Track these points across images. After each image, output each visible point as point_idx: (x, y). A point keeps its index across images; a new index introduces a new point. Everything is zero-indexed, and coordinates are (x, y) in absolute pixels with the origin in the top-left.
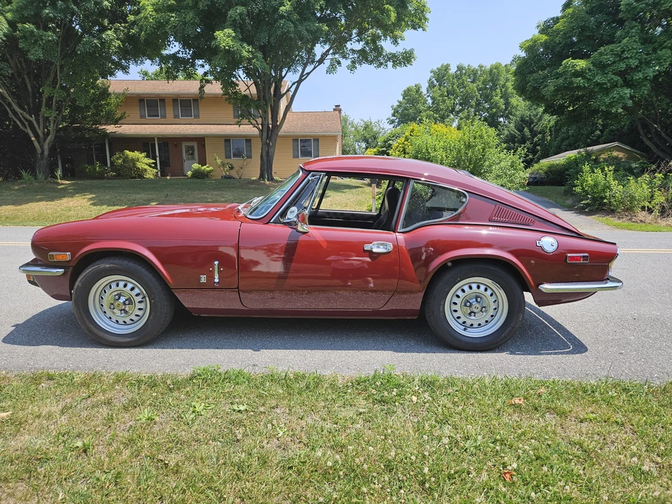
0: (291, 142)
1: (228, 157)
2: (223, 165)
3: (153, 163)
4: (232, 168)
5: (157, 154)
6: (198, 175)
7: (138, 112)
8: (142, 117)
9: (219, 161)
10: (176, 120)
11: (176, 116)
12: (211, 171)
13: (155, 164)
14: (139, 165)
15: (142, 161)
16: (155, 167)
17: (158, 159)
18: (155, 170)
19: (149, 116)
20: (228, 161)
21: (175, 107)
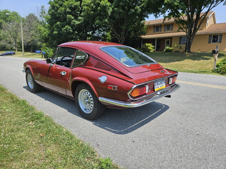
0: (208, 37)
1: (180, 44)
2: (177, 47)
3: (154, 47)
4: (181, 48)
5: (156, 44)
6: (168, 51)
7: (153, 30)
8: (154, 32)
9: (176, 46)
10: (165, 32)
11: (165, 31)
12: (172, 49)
13: (155, 47)
14: (149, 48)
15: (150, 46)
16: (155, 48)
17: (156, 46)
18: (154, 49)
19: (156, 31)
20: (180, 45)
21: (165, 27)
